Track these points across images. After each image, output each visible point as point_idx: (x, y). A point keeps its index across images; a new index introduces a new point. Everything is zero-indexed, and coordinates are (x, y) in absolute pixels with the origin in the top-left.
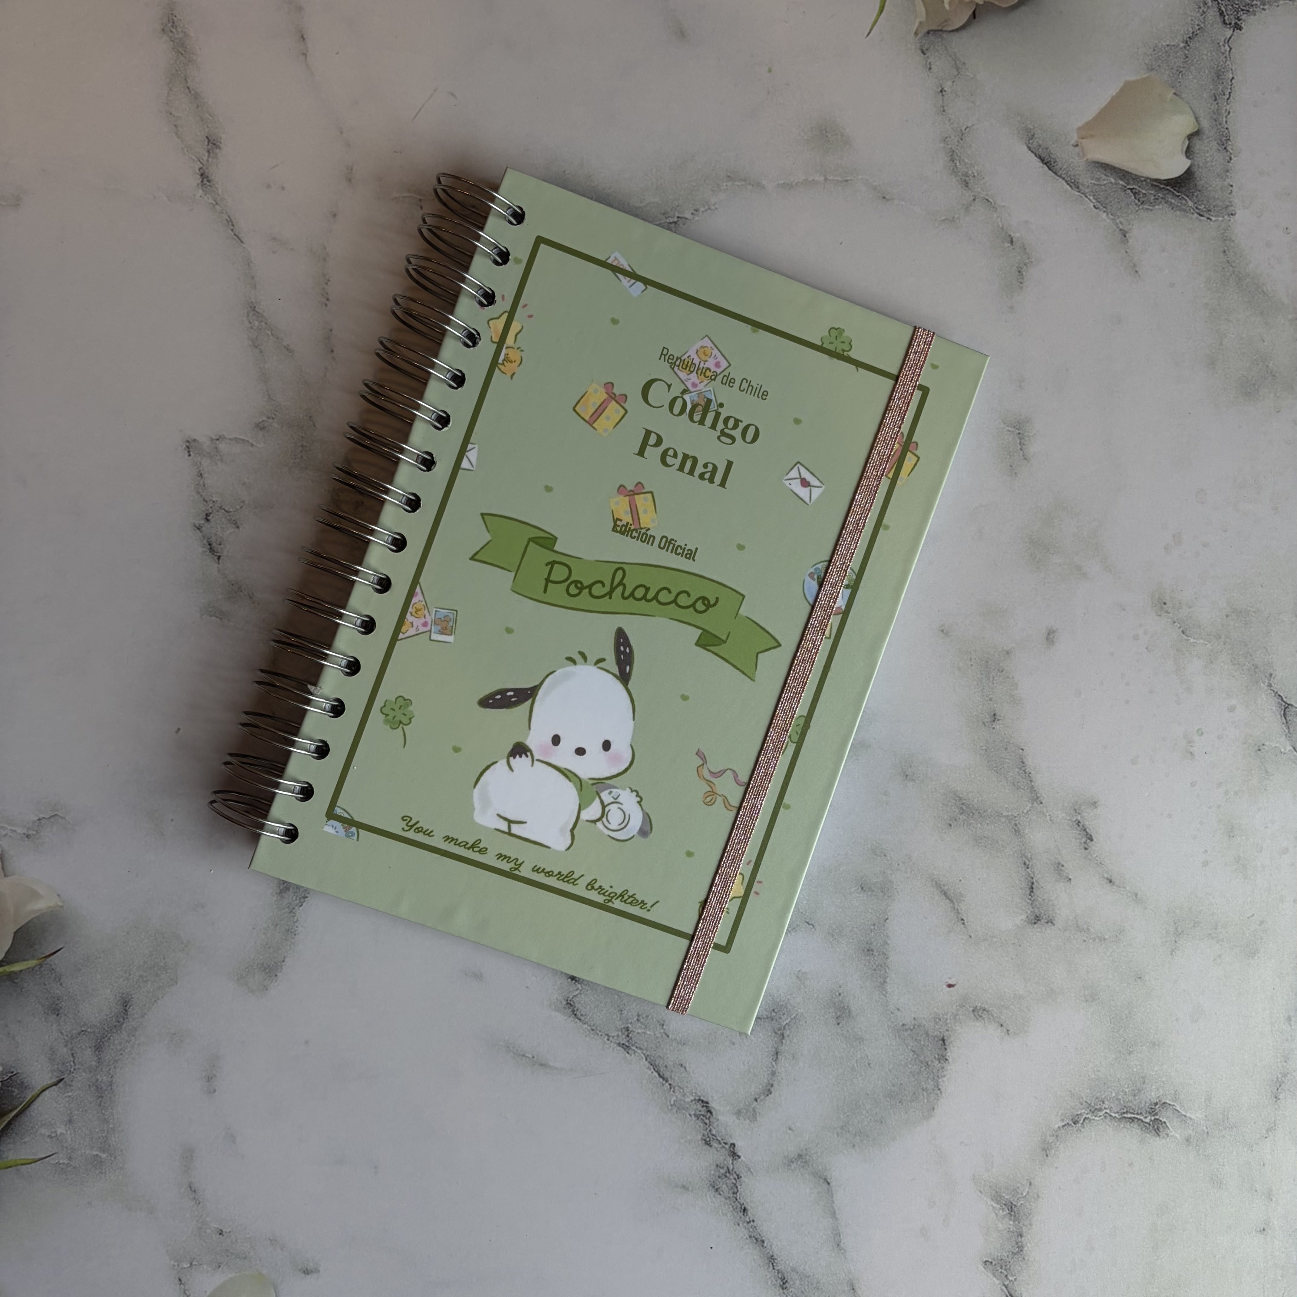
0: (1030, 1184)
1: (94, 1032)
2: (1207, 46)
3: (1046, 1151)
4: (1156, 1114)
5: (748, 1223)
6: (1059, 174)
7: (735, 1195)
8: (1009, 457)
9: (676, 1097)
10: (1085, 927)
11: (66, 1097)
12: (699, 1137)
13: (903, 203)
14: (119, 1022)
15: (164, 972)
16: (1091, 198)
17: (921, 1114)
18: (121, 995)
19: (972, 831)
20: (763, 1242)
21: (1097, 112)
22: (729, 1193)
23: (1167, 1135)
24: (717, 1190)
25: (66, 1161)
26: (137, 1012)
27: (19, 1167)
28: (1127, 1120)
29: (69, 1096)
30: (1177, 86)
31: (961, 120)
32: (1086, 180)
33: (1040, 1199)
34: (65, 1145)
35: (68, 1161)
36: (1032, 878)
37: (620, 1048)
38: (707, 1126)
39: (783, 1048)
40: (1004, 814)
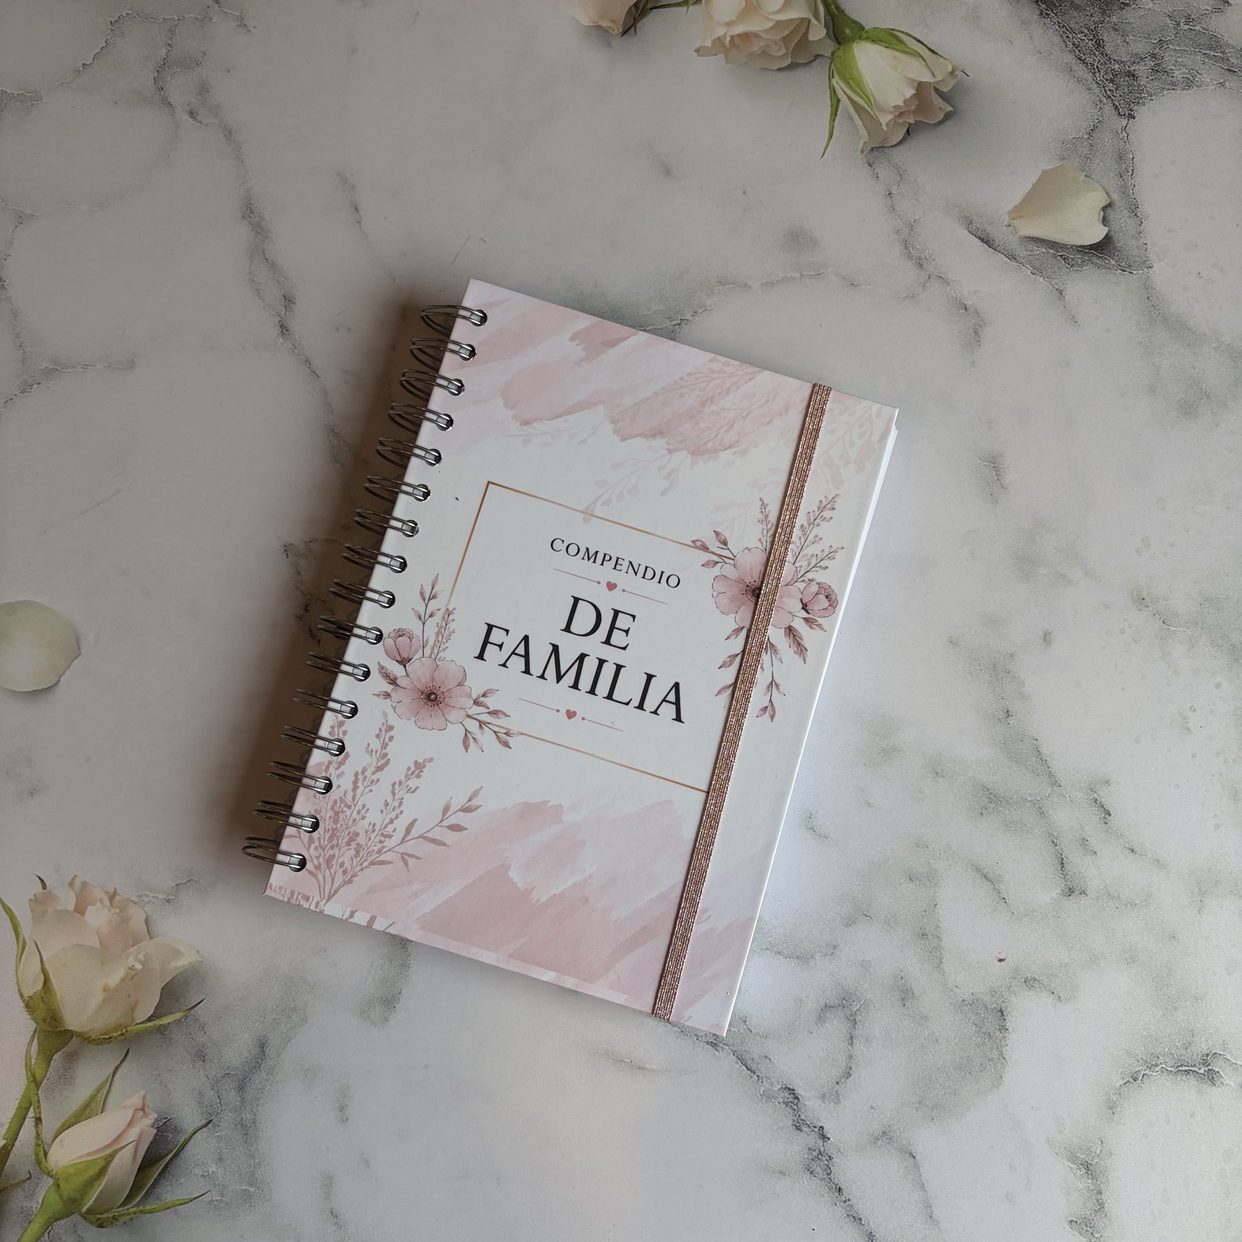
0: (1102, 1143)
1: (236, 1074)
2: (1108, 134)
3: (1112, 1109)
4: (1209, 1065)
5: (845, 1202)
6: (998, 250)
7: (829, 1176)
8: (988, 487)
9: (765, 1086)
10: (1116, 894)
11: (215, 1137)
12: (790, 1123)
13: (869, 287)
14: (258, 1063)
15: (295, 1013)
16: (1028, 266)
17: (990, 1083)
18: (258, 1038)
19: (1002, 817)
20: (860, 1219)
21: (1022, 197)
22: (823, 1175)
23: (1222, 1083)
24: (812, 1172)
25: (219, 1198)
26: (273, 1052)
27: (176, 1208)
28: (1183, 1073)
29: (218, 1136)
30: (1087, 169)
31: (909, 215)
32: (1021, 252)
33: (1113, 1156)
34: (217, 1183)
35: (220, 1198)
36: (1062, 855)
37: (708, 1046)
38: (796, 1112)
39: (856, 1032)
40: (1028, 799)
